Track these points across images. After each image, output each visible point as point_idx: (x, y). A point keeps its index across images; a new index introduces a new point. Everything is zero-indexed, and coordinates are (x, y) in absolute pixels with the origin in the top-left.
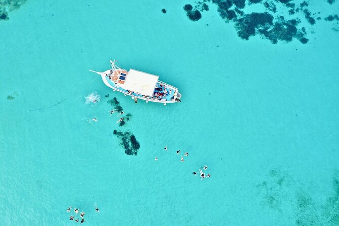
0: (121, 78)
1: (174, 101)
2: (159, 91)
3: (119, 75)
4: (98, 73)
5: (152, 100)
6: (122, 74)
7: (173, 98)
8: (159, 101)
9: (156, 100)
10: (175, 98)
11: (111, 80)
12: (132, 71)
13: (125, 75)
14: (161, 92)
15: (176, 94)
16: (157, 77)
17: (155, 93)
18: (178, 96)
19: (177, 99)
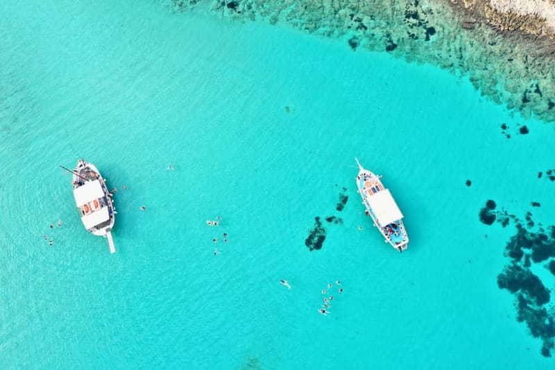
0: (373, 189)
1: (396, 247)
2: (393, 227)
3: (374, 186)
4: (360, 166)
5: (380, 229)
6: (376, 187)
7: (397, 243)
8: (384, 235)
9: (382, 232)
10: (399, 245)
11: (364, 182)
12: (387, 191)
13: (378, 190)
14: (393, 229)
15: (403, 243)
16: (402, 217)
17: (387, 226)
18: (404, 246)
19: (400, 247)
